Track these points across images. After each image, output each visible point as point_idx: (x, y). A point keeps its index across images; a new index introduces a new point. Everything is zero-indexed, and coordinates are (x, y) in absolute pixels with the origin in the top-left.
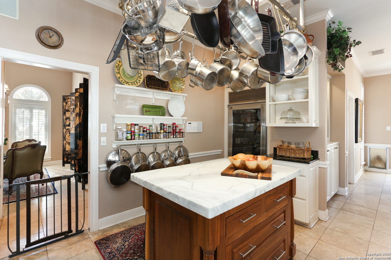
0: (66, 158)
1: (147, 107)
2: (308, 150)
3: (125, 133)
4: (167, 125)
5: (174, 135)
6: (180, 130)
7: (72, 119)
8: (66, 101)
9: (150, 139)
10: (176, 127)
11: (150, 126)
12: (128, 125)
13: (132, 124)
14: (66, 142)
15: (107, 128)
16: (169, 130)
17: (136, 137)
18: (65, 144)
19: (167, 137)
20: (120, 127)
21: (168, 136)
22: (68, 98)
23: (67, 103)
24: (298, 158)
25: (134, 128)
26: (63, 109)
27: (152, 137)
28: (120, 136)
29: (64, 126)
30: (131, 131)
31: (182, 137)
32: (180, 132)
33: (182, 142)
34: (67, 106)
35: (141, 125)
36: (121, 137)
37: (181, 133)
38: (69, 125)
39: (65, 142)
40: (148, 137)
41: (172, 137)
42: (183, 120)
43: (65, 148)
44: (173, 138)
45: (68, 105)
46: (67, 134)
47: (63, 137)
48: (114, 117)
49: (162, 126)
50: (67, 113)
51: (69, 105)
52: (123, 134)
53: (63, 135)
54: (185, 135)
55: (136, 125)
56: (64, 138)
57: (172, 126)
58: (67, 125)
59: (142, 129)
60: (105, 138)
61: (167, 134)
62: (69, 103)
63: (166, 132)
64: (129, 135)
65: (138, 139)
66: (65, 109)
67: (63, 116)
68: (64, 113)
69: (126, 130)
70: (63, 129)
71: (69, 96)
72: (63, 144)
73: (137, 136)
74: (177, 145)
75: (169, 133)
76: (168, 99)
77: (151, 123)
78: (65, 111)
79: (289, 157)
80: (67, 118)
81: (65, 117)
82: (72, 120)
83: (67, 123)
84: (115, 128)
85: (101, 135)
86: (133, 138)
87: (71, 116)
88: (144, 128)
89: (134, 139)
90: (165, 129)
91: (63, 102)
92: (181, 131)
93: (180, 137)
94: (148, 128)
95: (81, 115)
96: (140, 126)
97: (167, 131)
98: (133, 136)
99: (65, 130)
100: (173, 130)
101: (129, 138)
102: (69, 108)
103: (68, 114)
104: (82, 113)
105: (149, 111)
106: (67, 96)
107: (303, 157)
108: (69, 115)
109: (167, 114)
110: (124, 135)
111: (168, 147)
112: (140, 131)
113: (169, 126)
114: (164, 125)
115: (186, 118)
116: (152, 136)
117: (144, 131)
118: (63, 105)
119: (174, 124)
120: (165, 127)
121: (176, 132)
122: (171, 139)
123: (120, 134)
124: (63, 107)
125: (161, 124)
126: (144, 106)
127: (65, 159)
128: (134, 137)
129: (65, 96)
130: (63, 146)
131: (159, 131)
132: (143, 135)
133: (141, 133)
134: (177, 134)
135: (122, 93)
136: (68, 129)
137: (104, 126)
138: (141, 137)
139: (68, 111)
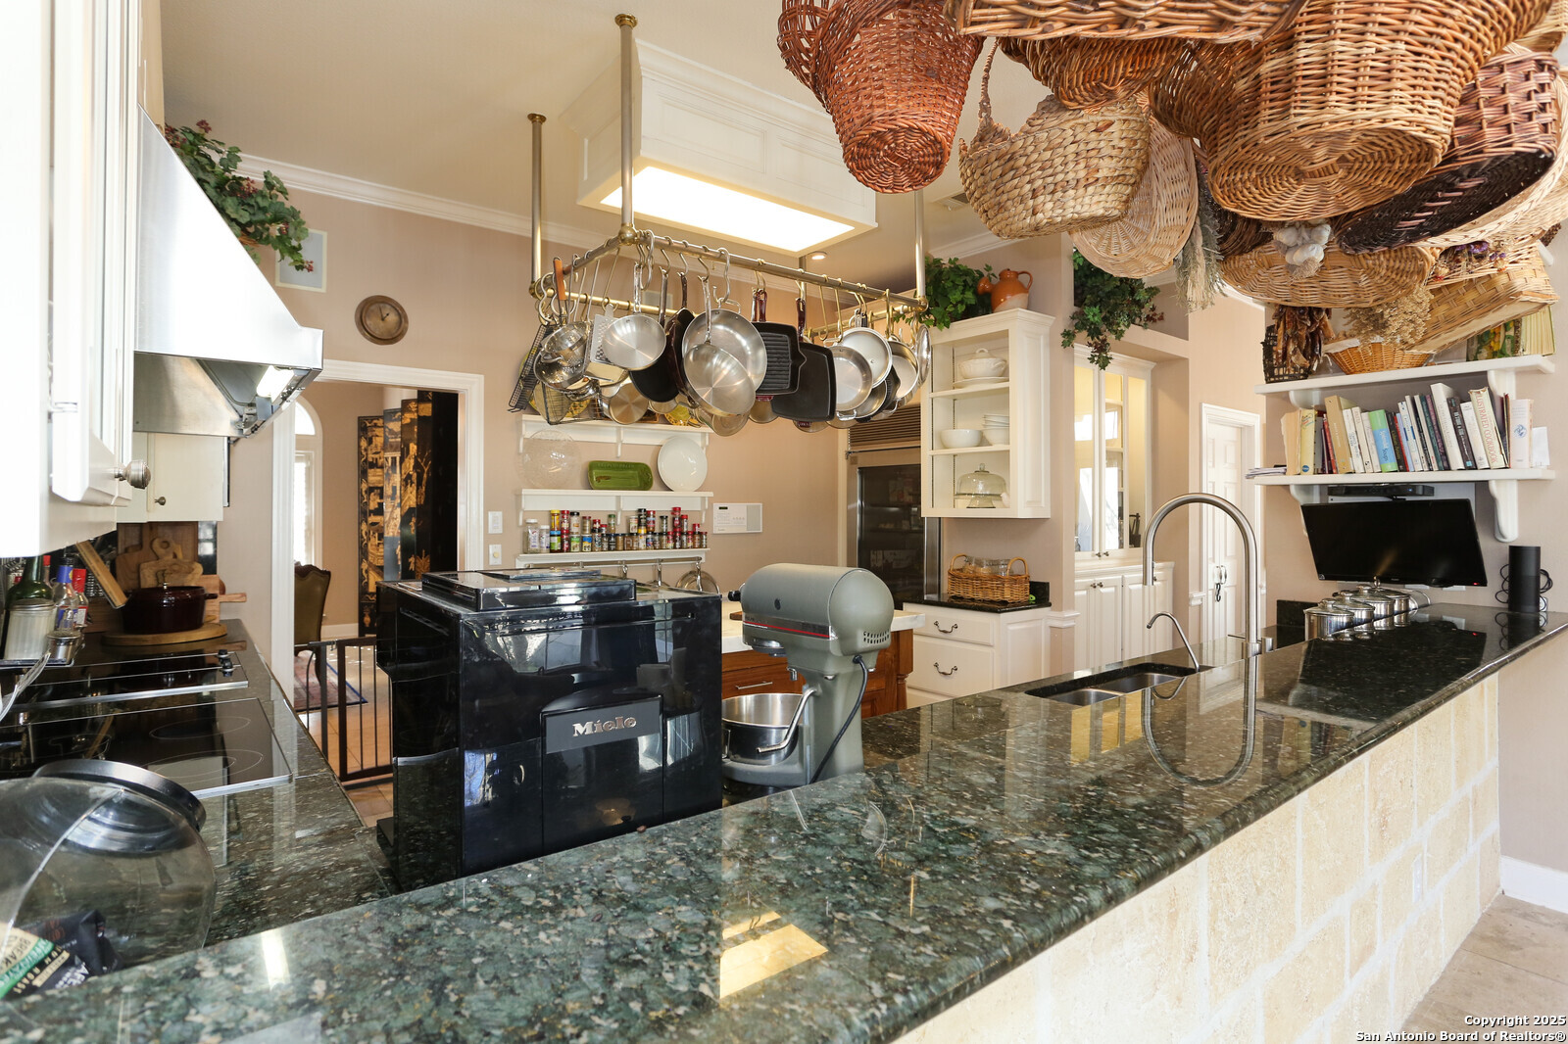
0: (370, 616)
1: (602, 468)
2: (1015, 579)
3: (545, 535)
4: (657, 515)
5: (675, 541)
6: (694, 525)
7: (388, 491)
8: (370, 434)
9: (609, 549)
10: (682, 518)
11: (610, 516)
12: (553, 515)
13: (563, 512)
14: (370, 564)
15: (504, 521)
16: (661, 526)
17: (573, 544)
18: (367, 572)
19: (657, 545)
20: (532, 521)
21: (661, 543)
22: (376, 425)
23: (370, 442)
24: (992, 602)
25: (569, 523)
26: (359, 459)
27: (616, 545)
28: (534, 543)
29: (364, 513)
30: (562, 529)
31: (701, 546)
32: (694, 533)
33: (700, 559)
34: (372, 449)
35: (587, 515)
36: (537, 544)
37: (697, 535)
38: (379, 511)
39: (365, 566)
40: (605, 546)
41: (671, 545)
42: (703, 498)
43: (367, 583)
44: (675, 547)
45: (373, 445)
46: (372, 539)
47: (360, 548)
48: (518, 496)
49: (643, 516)
50: (371, 472)
51: (376, 446)
52: (540, 536)
53: (361, 542)
54: (707, 540)
55: (572, 514)
56: (363, 552)
57: (670, 517)
58: (371, 512)
59: (588, 524)
60: (499, 546)
61: (657, 538)
62: (379, 441)
63: (654, 534)
64: (556, 540)
65: (577, 549)
66: (366, 461)
67: (360, 483)
68: (363, 474)
69: (548, 527)
70: (360, 524)
71: (378, 418)
72: (361, 570)
73: (575, 543)
74: (687, 568)
75: (661, 534)
76: (657, 442)
77: (612, 508)
78: (365, 467)
79: (973, 600)
80: (371, 490)
81: (364, 487)
82: (388, 497)
83: (373, 505)
84: (521, 523)
85: (489, 539)
86: (566, 546)
87: (386, 483)
88: (595, 522)
89: (569, 550)
90: (651, 524)
91: (359, 437)
92: (697, 529)
93: (693, 547)
94: (604, 521)
95: (424, 482)
96: (584, 518)
97: (657, 531)
98: (566, 542)
99: (364, 527)
100: (674, 527)
101: (557, 547)
102: (377, 456)
103: (374, 477)
104: (425, 476)
105: (608, 478)
106: (372, 418)
107: (1001, 598)
108: (379, 478)
109: (655, 484)
110: (544, 540)
111: (660, 573)
112: (584, 530)
113: (662, 517)
114: (647, 513)
115: (711, 494)
116: (616, 542)
117: (593, 530)
118: (359, 447)
119: (675, 509)
120: (651, 519)
121: (682, 533)
122: (669, 552)
123: (533, 536)
124: (360, 453)
125: (640, 510)
126: (593, 466)
127: (367, 620)
128: (569, 544)
129: (366, 418)
130: (361, 578)
131: (635, 531)
132: (592, 540)
133: (587, 534)
134: (684, 538)
135: (538, 436)
136: (374, 524)
137: (496, 518)
138: (586, 544)
139: (374, 465)
